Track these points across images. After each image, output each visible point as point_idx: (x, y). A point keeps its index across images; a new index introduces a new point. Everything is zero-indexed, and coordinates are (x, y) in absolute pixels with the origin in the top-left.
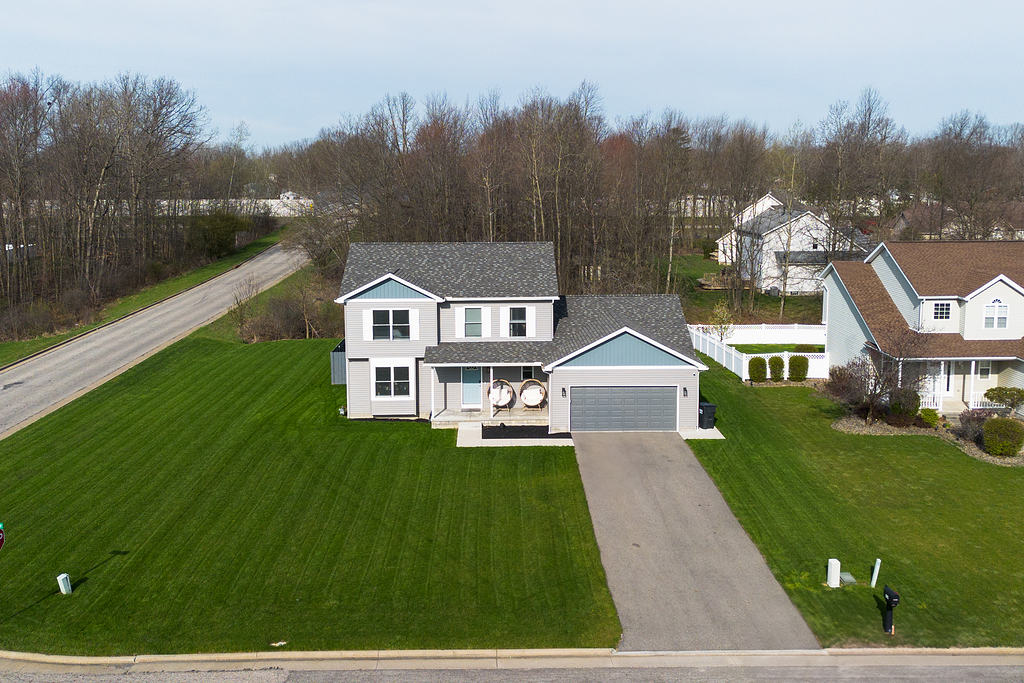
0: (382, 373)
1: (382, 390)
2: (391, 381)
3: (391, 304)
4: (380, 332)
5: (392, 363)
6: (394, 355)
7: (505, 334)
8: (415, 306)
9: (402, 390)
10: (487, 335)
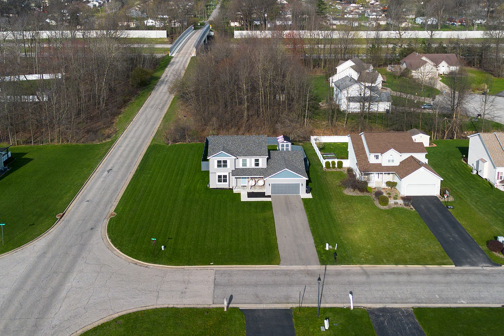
0: (220, 177)
1: (220, 181)
2: (222, 179)
3: (222, 159)
4: (219, 166)
5: (222, 174)
6: (223, 172)
7: (253, 166)
8: (228, 159)
9: (225, 181)
10: (248, 166)
